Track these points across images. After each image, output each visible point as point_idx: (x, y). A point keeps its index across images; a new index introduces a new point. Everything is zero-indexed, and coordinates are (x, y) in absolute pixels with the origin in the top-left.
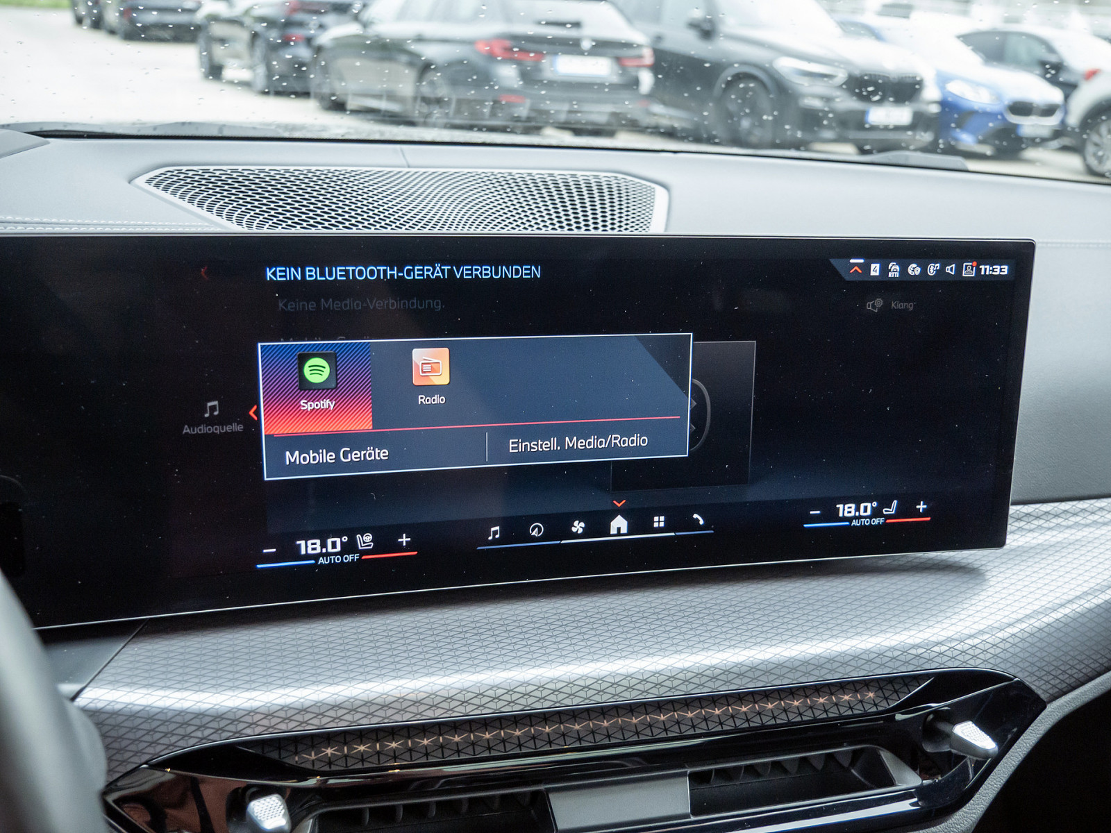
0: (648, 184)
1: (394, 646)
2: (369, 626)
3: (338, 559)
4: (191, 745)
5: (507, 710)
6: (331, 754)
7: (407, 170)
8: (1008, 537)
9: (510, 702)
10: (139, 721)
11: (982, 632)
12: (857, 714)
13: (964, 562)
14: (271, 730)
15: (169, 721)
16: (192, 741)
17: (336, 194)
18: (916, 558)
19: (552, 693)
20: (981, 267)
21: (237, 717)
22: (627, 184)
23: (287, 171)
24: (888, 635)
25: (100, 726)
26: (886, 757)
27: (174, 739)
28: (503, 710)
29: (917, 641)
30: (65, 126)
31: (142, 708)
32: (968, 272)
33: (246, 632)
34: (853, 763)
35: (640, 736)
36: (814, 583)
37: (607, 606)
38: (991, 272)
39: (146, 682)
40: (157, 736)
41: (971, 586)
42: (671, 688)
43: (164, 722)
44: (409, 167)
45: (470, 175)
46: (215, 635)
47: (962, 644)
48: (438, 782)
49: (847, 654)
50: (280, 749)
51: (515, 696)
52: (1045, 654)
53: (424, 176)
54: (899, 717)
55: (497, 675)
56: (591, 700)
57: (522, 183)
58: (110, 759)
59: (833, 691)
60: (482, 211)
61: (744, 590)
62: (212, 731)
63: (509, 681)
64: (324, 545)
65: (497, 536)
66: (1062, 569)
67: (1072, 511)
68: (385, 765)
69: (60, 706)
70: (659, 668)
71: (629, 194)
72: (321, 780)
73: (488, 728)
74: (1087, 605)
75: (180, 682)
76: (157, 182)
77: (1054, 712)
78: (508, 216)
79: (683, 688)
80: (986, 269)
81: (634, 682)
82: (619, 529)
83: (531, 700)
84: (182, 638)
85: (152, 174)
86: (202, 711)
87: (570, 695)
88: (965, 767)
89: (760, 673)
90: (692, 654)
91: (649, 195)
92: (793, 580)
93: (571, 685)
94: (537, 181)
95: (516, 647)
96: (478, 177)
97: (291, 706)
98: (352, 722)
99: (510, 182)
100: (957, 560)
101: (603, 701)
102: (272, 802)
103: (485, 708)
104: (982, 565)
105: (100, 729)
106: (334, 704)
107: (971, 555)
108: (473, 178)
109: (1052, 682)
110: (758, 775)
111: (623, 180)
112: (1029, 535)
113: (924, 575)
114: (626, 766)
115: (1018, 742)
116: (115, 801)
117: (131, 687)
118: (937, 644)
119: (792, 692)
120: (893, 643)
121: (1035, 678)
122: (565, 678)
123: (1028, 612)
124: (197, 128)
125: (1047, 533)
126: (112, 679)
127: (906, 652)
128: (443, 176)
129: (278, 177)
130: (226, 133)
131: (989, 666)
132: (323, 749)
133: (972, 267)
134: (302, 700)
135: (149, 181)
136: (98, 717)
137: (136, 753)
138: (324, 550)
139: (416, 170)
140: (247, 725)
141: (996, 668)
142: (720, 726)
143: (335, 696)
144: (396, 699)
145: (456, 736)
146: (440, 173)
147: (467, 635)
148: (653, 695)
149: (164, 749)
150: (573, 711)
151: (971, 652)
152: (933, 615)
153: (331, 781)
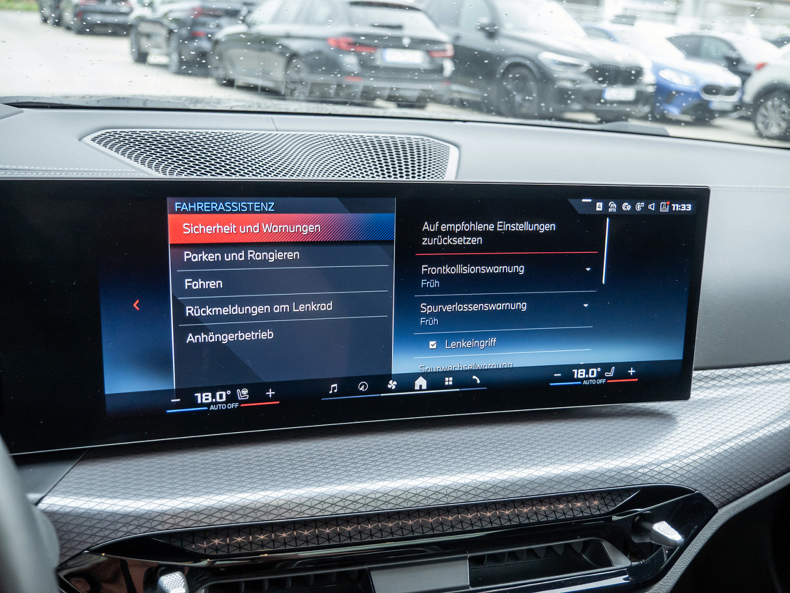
0: (445, 144)
1: (262, 468)
2: (245, 454)
3: (224, 407)
4: (120, 536)
5: (341, 512)
6: (218, 543)
7: (276, 133)
8: (691, 393)
9: (343, 507)
10: (82, 520)
11: (673, 459)
12: (586, 516)
13: (662, 410)
14: (175, 526)
15: (104, 520)
16: (120, 534)
17: (225, 149)
18: (628, 407)
19: (373, 501)
20: (672, 205)
21: (152, 517)
22: (430, 144)
23: (191, 133)
24: (608, 461)
25: (55, 523)
26: (607, 546)
27: (107, 533)
28: (338, 512)
29: (628, 465)
30: (35, 99)
31: (85, 510)
32: (664, 208)
33: (159, 458)
34: (583, 551)
35: (434, 531)
36: (557, 424)
37: (412, 440)
38: (679, 209)
39: (87, 493)
40: (95, 530)
41: (666, 426)
42: (456, 498)
43: (100, 521)
44: (277, 130)
45: (320, 136)
46: (137, 460)
47: (659, 467)
48: (295, 563)
49: (578, 474)
50: (182, 540)
51: (347, 503)
52: (716, 474)
53: (288, 137)
54: (615, 518)
55: (334, 488)
56: (400, 506)
57: (357, 142)
58: (62, 547)
59: (569, 500)
60: (327, 162)
61: (508, 429)
62: (134, 527)
63: (343, 492)
64: (214, 397)
65: (336, 391)
66: (729, 415)
67: (736, 374)
68: (256, 551)
69: (28, 509)
70: (448, 483)
71: (431, 151)
72: (211, 562)
73: (350, 523)
74: (746, 441)
75: (112, 492)
76: (99, 140)
77: (724, 515)
78: (346, 166)
79: (464, 497)
80: (676, 207)
81: (430, 493)
82: (421, 386)
83: (358, 506)
84: (114, 462)
85: (96, 135)
86: (127, 513)
87: (385, 502)
88: (662, 553)
89: (518, 487)
90: (471, 474)
91: (445, 152)
92: (542, 422)
93: (386, 495)
94: (367, 142)
95: (348, 469)
96: (325, 138)
97: (190, 509)
98: (232, 521)
99: (348, 141)
100: (656, 408)
101: (408, 506)
102: (176, 577)
103: (326, 511)
104: (674, 412)
105: (55, 525)
106: (220, 508)
107: (666, 405)
108: (322, 139)
109: (722, 494)
110: (517, 559)
111: (427, 141)
112: (707, 391)
113: (634, 419)
114: (427, 552)
115: (698, 536)
116: (65, 576)
117: (77, 496)
118: (642, 467)
119: (541, 500)
120: (611, 467)
121: (710, 491)
122: (382, 490)
123: (705, 445)
124: (128, 102)
125: (733, 388)
126: (64, 490)
127: (620, 473)
128: (301, 137)
129: (184, 137)
130: (149, 105)
131: (678, 483)
132: (212, 540)
133: (666, 204)
134: (197, 506)
135: (94, 140)
136: (54, 516)
137: (80, 542)
138: (214, 400)
139: (282, 133)
140: (159, 523)
141: (682, 484)
142: (490, 524)
143: (221, 503)
144: (263, 505)
145: (306, 531)
146: (298, 135)
147: (314, 460)
148: (444, 502)
149: (101, 540)
150: (388, 513)
151: (665, 473)
152: (639, 447)
153: (218, 563)
